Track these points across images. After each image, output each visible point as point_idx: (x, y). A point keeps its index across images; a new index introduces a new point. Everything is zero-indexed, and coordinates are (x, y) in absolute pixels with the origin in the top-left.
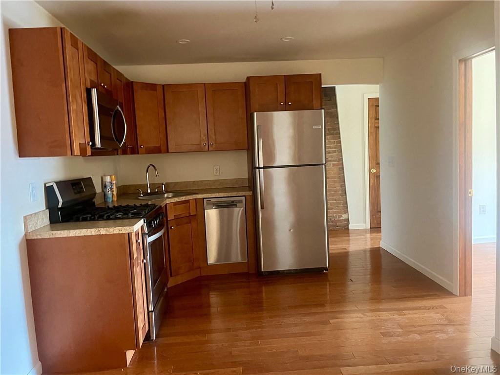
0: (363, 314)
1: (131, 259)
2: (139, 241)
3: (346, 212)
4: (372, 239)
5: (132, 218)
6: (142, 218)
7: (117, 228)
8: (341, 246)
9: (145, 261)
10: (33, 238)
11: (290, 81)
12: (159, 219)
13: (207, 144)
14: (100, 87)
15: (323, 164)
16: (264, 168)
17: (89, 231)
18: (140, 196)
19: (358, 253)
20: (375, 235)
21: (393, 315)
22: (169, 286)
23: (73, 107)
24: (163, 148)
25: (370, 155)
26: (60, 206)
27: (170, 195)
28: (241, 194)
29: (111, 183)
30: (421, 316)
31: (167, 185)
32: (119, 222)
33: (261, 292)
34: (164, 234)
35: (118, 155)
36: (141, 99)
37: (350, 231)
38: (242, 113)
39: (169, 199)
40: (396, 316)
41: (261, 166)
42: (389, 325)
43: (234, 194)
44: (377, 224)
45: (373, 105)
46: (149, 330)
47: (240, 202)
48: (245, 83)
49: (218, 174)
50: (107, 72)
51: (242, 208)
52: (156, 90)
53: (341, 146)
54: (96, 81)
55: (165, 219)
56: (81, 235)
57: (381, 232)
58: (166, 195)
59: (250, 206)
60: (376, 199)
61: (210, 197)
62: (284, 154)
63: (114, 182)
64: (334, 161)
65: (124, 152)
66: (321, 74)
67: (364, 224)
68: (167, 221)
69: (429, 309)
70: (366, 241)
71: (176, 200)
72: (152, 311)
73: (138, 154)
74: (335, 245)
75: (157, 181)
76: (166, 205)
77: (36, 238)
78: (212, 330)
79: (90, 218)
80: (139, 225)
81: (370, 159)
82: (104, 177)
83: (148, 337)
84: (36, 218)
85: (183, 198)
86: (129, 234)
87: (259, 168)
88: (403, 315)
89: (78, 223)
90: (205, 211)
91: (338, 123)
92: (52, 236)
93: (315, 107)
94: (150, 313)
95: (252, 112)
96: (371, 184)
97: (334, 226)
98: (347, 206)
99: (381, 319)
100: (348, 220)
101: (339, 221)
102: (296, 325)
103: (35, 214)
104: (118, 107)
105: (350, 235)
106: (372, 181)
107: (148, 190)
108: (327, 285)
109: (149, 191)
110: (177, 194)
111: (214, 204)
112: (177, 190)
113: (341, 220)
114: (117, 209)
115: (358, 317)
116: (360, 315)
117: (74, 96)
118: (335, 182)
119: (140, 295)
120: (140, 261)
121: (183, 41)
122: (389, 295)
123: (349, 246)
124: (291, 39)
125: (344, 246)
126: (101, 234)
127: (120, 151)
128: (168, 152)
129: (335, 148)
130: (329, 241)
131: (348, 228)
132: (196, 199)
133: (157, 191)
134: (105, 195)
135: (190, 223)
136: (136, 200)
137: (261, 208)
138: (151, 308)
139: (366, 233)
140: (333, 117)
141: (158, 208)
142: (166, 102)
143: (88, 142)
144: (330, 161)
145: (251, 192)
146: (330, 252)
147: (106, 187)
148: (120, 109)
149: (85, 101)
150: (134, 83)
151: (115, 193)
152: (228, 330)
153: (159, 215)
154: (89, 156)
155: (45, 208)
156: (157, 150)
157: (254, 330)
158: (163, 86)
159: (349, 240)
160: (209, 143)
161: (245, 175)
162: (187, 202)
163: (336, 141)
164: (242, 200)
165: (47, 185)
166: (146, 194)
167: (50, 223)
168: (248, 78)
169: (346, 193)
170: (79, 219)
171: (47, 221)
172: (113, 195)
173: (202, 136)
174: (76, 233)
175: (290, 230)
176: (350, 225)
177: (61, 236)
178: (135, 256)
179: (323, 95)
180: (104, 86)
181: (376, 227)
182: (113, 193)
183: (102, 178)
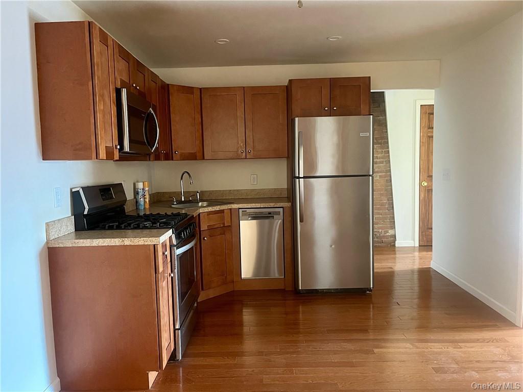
0: (412, 345)
1: (156, 273)
2: (166, 253)
3: (393, 227)
4: (421, 258)
5: (161, 228)
6: (170, 228)
7: (142, 239)
8: (388, 264)
9: (172, 275)
10: (55, 246)
11: (336, 84)
12: (190, 230)
13: (244, 151)
14: (132, 88)
15: (370, 176)
16: (304, 177)
17: (112, 241)
18: (174, 204)
19: (405, 273)
20: (424, 253)
21: (448, 348)
22: (199, 300)
23: (100, 107)
24: (199, 155)
25: (421, 167)
26: (86, 213)
27: (204, 204)
28: (278, 205)
29: (143, 189)
30: (480, 349)
31: (202, 193)
32: (146, 232)
33: (297, 312)
34: (196, 244)
35: (150, 160)
36: (177, 102)
37: (396, 249)
38: (282, 119)
39: (203, 209)
40: (451, 349)
41: (301, 175)
42: (443, 359)
43: (272, 205)
44: (427, 241)
45: (426, 113)
46: (175, 349)
47: (278, 213)
48: (287, 86)
49: (256, 183)
50: (140, 72)
51: (280, 221)
52: (193, 93)
53: (389, 156)
54: (128, 81)
55: (197, 229)
56: (104, 245)
57: (431, 251)
58: (200, 204)
59: (289, 219)
60: (426, 214)
61: (246, 207)
62: (326, 164)
63: (147, 189)
64: (381, 172)
65: (157, 158)
66: (370, 77)
67: (413, 242)
68: (200, 231)
69: (488, 342)
70: (414, 260)
71: (210, 209)
72: (178, 329)
73: (172, 160)
74: (379, 263)
75: (192, 189)
76: (199, 215)
77: (58, 246)
78: (242, 352)
79: (117, 226)
80: (168, 235)
81: (421, 170)
82: (136, 184)
83: (173, 357)
84: (59, 225)
85: (217, 208)
86: (154, 245)
87: (299, 178)
88: (458, 348)
89: (103, 231)
90: (241, 222)
91: (387, 132)
92: (74, 245)
93: (362, 112)
94: (176, 331)
95: (293, 117)
96: (421, 198)
97: (378, 242)
98: (394, 222)
99: (434, 352)
100: (394, 236)
101: (384, 237)
102: (335, 353)
103: (59, 220)
104: (151, 109)
105: (397, 253)
106: (422, 195)
107: (182, 198)
108: (370, 308)
109: (183, 200)
110: (212, 203)
111: (250, 215)
112: (213, 198)
113: (387, 236)
114: (147, 217)
115: (406, 348)
116: (408, 345)
117: (102, 96)
118: (381, 195)
119: (166, 311)
120: (166, 275)
121: (222, 41)
122: (443, 323)
123: (395, 265)
124: (338, 38)
125: (390, 264)
126: (126, 244)
127: (152, 157)
128: (203, 158)
129: (382, 158)
130: (375, 258)
131: (394, 245)
132: (231, 209)
133: (191, 199)
134: (137, 202)
135: (224, 234)
136: (169, 209)
137: (301, 221)
138: (177, 327)
139: (414, 252)
140: (381, 125)
141: (190, 218)
142: (203, 107)
143: (116, 146)
144: (377, 172)
145: (290, 203)
146: (375, 271)
147: (138, 193)
148: (152, 112)
149: (114, 102)
150: (170, 86)
151: (147, 200)
152: (260, 353)
153: (190, 225)
154: (117, 160)
155: (70, 215)
156: (192, 157)
157: (288, 355)
158: (201, 89)
159: (395, 258)
160: (247, 151)
161: (284, 185)
162: (222, 211)
163: (383, 151)
164: (280, 212)
165: (73, 190)
166: (180, 202)
167: (76, 230)
168: (290, 81)
169: (393, 207)
170: (105, 227)
171: (72, 228)
172: (145, 202)
173: (240, 143)
174: (99, 243)
175: (331, 246)
176: (396, 242)
177: (84, 245)
178: (161, 269)
179: (372, 102)
180: (136, 87)
181: (426, 244)
182: (146, 200)
183: (134, 184)
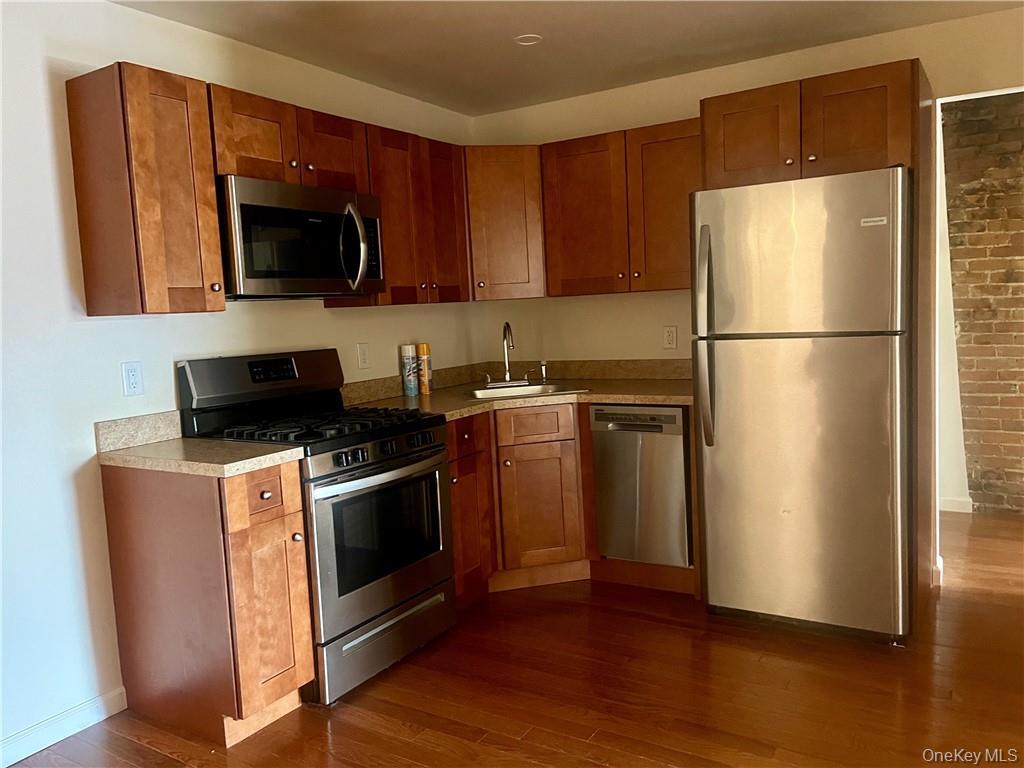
1: (224, 532)
13: (627, 275)
14: (288, 169)
15: (892, 333)
24: (536, 287)
26: (194, 406)
28: (672, 400)
29: (417, 358)
39: (502, 402)
41: (703, 332)
46: (316, 683)
47: (672, 420)
49: (673, 345)
50: (334, 136)
54: (273, 159)
61: (604, 402)
63: (425, 357)
66: (919, 61)
68: (498, 448)
71: (520, 403)
72: (325, 646)
73: (474, 300)
76: (492, 414)
82: (403, 347)
84: (131, 427)
86: (219, 479)
95: (690, 189)
104: (349, 206)
107: (506, 375)
109: (508, 378)
117: (159, 196)
121: (527, 39)
128: (546, 294)
133: (528, 378)
134: (402, 383)
135: (558, 456)
137: (706, 444)
142: (545, 184)
143: (213, 286)
148: (352, 211)
149: (206, 204)
150: (467, 150)
151: (426, 380)
158: (540, 147)
160: (632, 274)
164: (675, 416)
165: (179, 366)
167: (184, 436)
171: (172, 432)
172: (420, 382)
178: (237, 527)
180: (300, 168)
182: (423, 379)
183: (400, 348)
